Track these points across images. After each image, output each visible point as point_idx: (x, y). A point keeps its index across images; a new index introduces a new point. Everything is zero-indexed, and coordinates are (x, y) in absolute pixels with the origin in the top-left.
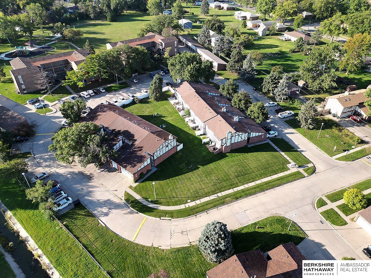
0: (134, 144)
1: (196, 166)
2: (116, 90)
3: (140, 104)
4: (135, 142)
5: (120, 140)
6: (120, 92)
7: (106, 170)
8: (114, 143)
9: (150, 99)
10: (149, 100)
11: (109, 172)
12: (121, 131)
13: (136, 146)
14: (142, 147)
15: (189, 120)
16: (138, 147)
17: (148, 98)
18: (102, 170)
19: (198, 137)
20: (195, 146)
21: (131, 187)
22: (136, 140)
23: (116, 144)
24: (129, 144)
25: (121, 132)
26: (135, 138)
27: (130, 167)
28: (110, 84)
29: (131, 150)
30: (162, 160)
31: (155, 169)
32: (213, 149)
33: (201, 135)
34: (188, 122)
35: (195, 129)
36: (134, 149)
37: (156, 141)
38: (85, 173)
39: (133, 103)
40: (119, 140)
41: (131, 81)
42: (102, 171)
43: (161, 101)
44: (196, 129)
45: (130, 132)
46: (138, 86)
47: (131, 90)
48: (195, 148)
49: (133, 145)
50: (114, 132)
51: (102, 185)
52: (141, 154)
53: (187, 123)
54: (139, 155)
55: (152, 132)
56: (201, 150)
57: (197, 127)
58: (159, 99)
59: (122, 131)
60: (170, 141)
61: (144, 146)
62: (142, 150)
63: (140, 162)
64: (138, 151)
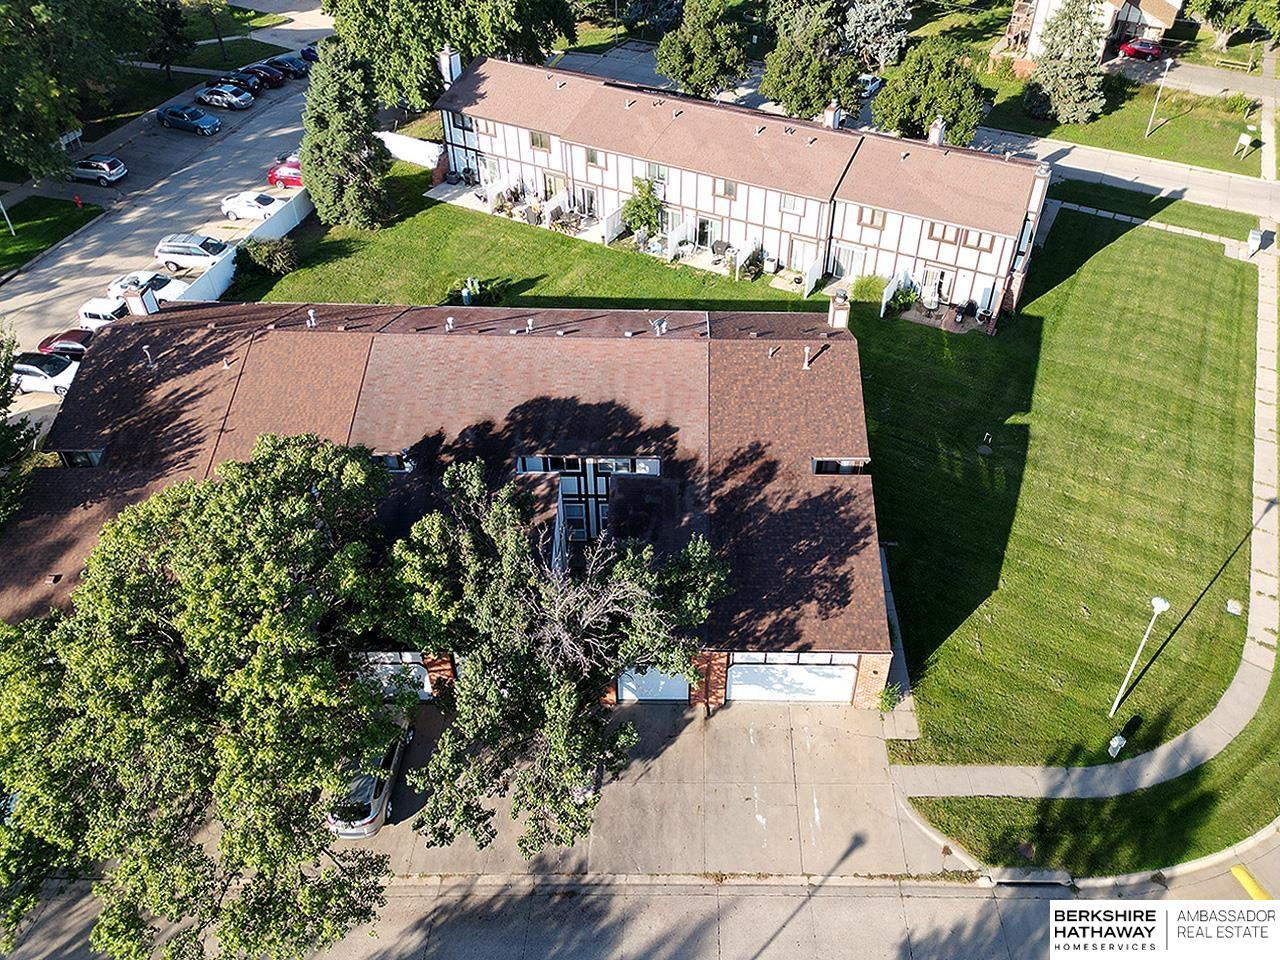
0: (678, 455)
2: (24, 257)
4: (674, 443)
5: (555, 488)
6: (71, 260)
10: (337, 234)
12: (489, 424)
13: (703, 463)
14: (756, 451)
16: (735, 464)
19: (818, 297)
21: (902, 752)
22: (669, 429)
24: (647, 479)
25: (497, 429)
26: (650, 422)
29: (700, 504)
33: (821, 284)
35: (755, 270)
36: (715, 484)
37: (806, 368)
40: (541, 490)
44: (761, 272)
46: (153, 196)
49: (678, 469)
52: (801, 496)
54: (793, 505)
55: (712, 335)
57: (759, 256)
59: (501, 422)
61: (764, 435)
62: (775, 463)
63: (848, 546)
64: (759, 489)
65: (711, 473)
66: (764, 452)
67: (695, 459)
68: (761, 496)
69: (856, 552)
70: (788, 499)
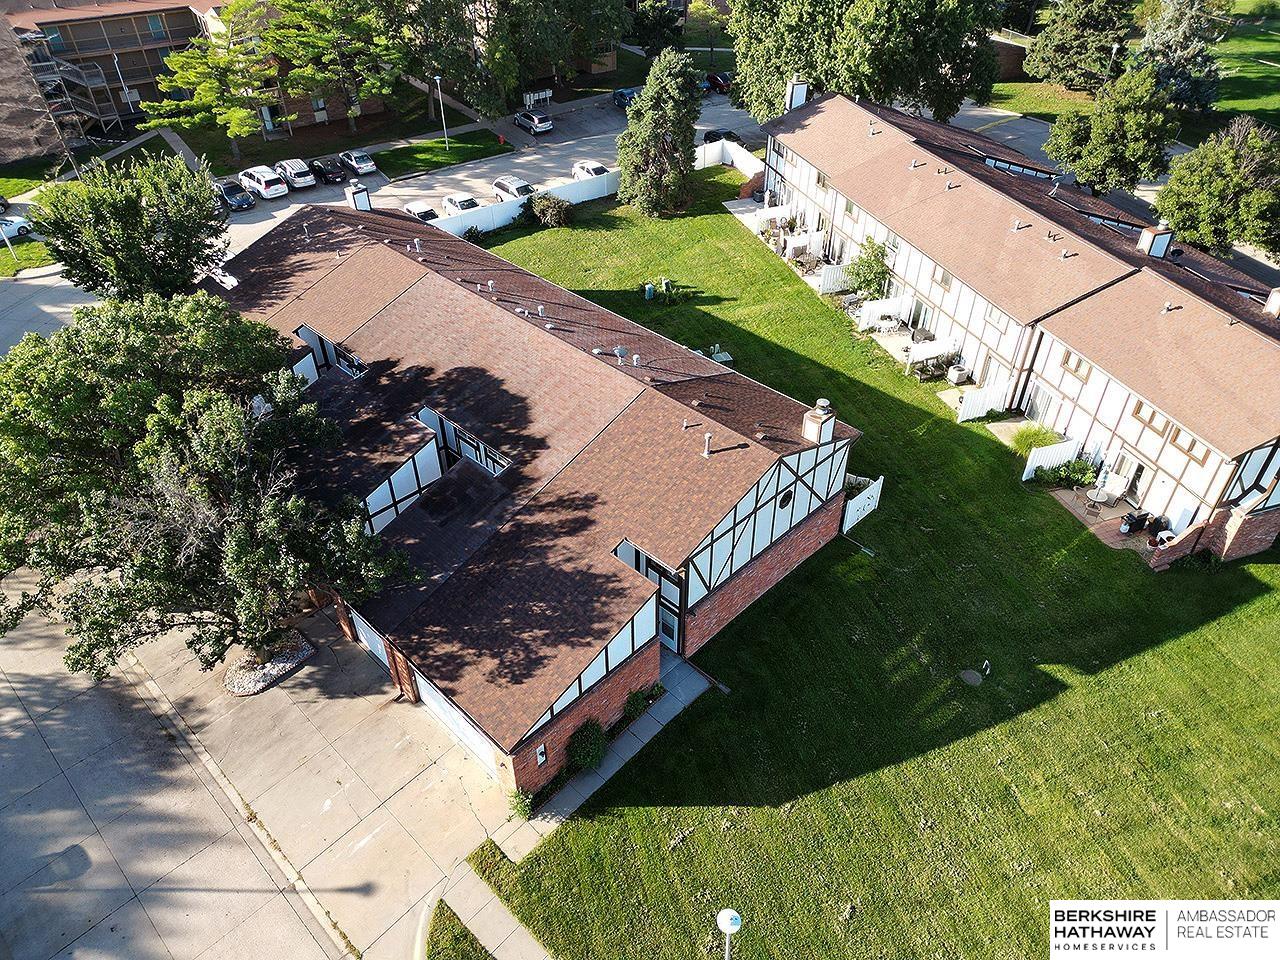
0: (527, 470)
1: (1030, 666)
2: (438, 165)
3: (565, 232)
4: (534, 457)
5: (423, 442)
6: (460, 176)
7: (307, 669)
8: (379, 458)
9: (620, 204)
10: (620, 212)
11: (330, 688)
12: (431, 370)
13: (538, 487)
14: (589, 502)
15: (884, 318)
16: (561, 503)
17: (611, 200)
18: (273, 669)
19: (975, 427)
20: (969, 495)
21: (488, 861)
22: (542, 443)
23: (392, 467)
24: (485, 477)
25: (433, 377)
26: (535, 430)
27: (492, 677)
28: (405, 136)
29: (500, 519)
30: (740, 603)
31: (688, 688)
32: (1125, 528)
33: (992, 416)
34: (872, 330)
35: (935, 372)
36: (528, 510)
37: (705, 455)
38: (140, 692)
39: (527, 222)
40: (413, 438)
41: (520, 126)
42: (275, 682)
43: (683, 216)
44: (941, 377)
45: (502, 382)
46: (554, 149)
47: (522, 166)
48: (971, 509)
49: (515, 480)
50: (384, 381)
51: (252, 817)
52: (582, 564)
53: (873, 336)
54: (568, 567)
55: (664, 387)
56: (1026, 530)
57: (953, 360)
58: (677, 207)
59: (440, 373)
60: (808, 458)
61: (607, 494)
62: (592, 522)
63: (573, 634)
64: (557, 536)
65: (535, 498)
66: (592, 507)
67: (534, 480)
68: (551, 543)
69: (573, 645)
70: (569, 560)
